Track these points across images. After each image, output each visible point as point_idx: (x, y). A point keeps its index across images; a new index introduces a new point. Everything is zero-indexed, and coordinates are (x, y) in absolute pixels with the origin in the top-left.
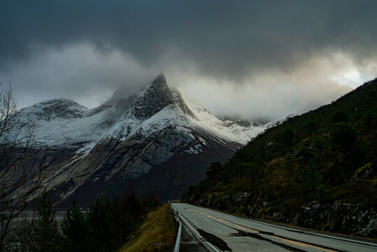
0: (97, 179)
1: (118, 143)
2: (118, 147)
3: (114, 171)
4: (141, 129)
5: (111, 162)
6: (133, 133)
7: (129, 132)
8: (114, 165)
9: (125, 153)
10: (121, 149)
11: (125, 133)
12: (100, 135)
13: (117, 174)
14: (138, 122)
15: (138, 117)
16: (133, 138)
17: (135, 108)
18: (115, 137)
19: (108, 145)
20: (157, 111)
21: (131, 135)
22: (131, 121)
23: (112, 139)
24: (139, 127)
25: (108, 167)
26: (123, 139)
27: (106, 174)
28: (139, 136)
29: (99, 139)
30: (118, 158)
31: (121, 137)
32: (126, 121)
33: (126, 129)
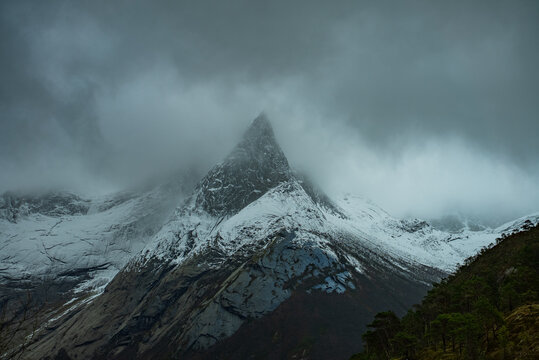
0: (121, 349)
1: (168, 268)
2: (168, 278)
3: (158, 333)
4: (218, 237)
5: (151, 311)
6: (200, 245)
7: (191, 244)
8: (158, 317)
9: (183, 290)
10: (175, 282)
11: (182, 246)
12: (126, 250)
13: (165, 339)
14: (212, 221)
15: (211, 212)
16: (200, 258)
17: (205, 191)
18: (160, 257)
19: (143, 275)
20: (254, 197)
21: (196, 250)
22: (195, 219)
23: (154, 260)
24: (214, 234)
25: (145, 324)
26: (179, 260)
27: (140, 339)
28: (212, 253)
29: (124, 260)
30: (167, 303)
31: (174, 255)
32: (184, 221)
33: (185, 239)
